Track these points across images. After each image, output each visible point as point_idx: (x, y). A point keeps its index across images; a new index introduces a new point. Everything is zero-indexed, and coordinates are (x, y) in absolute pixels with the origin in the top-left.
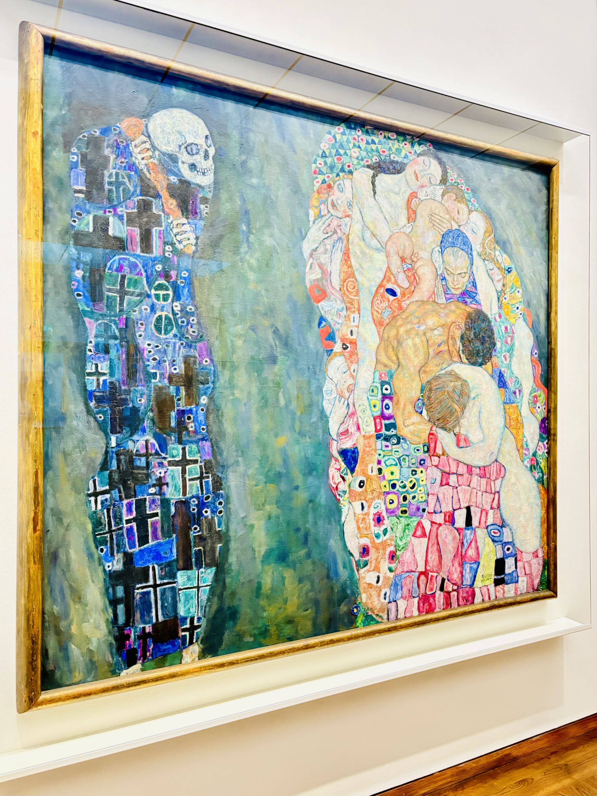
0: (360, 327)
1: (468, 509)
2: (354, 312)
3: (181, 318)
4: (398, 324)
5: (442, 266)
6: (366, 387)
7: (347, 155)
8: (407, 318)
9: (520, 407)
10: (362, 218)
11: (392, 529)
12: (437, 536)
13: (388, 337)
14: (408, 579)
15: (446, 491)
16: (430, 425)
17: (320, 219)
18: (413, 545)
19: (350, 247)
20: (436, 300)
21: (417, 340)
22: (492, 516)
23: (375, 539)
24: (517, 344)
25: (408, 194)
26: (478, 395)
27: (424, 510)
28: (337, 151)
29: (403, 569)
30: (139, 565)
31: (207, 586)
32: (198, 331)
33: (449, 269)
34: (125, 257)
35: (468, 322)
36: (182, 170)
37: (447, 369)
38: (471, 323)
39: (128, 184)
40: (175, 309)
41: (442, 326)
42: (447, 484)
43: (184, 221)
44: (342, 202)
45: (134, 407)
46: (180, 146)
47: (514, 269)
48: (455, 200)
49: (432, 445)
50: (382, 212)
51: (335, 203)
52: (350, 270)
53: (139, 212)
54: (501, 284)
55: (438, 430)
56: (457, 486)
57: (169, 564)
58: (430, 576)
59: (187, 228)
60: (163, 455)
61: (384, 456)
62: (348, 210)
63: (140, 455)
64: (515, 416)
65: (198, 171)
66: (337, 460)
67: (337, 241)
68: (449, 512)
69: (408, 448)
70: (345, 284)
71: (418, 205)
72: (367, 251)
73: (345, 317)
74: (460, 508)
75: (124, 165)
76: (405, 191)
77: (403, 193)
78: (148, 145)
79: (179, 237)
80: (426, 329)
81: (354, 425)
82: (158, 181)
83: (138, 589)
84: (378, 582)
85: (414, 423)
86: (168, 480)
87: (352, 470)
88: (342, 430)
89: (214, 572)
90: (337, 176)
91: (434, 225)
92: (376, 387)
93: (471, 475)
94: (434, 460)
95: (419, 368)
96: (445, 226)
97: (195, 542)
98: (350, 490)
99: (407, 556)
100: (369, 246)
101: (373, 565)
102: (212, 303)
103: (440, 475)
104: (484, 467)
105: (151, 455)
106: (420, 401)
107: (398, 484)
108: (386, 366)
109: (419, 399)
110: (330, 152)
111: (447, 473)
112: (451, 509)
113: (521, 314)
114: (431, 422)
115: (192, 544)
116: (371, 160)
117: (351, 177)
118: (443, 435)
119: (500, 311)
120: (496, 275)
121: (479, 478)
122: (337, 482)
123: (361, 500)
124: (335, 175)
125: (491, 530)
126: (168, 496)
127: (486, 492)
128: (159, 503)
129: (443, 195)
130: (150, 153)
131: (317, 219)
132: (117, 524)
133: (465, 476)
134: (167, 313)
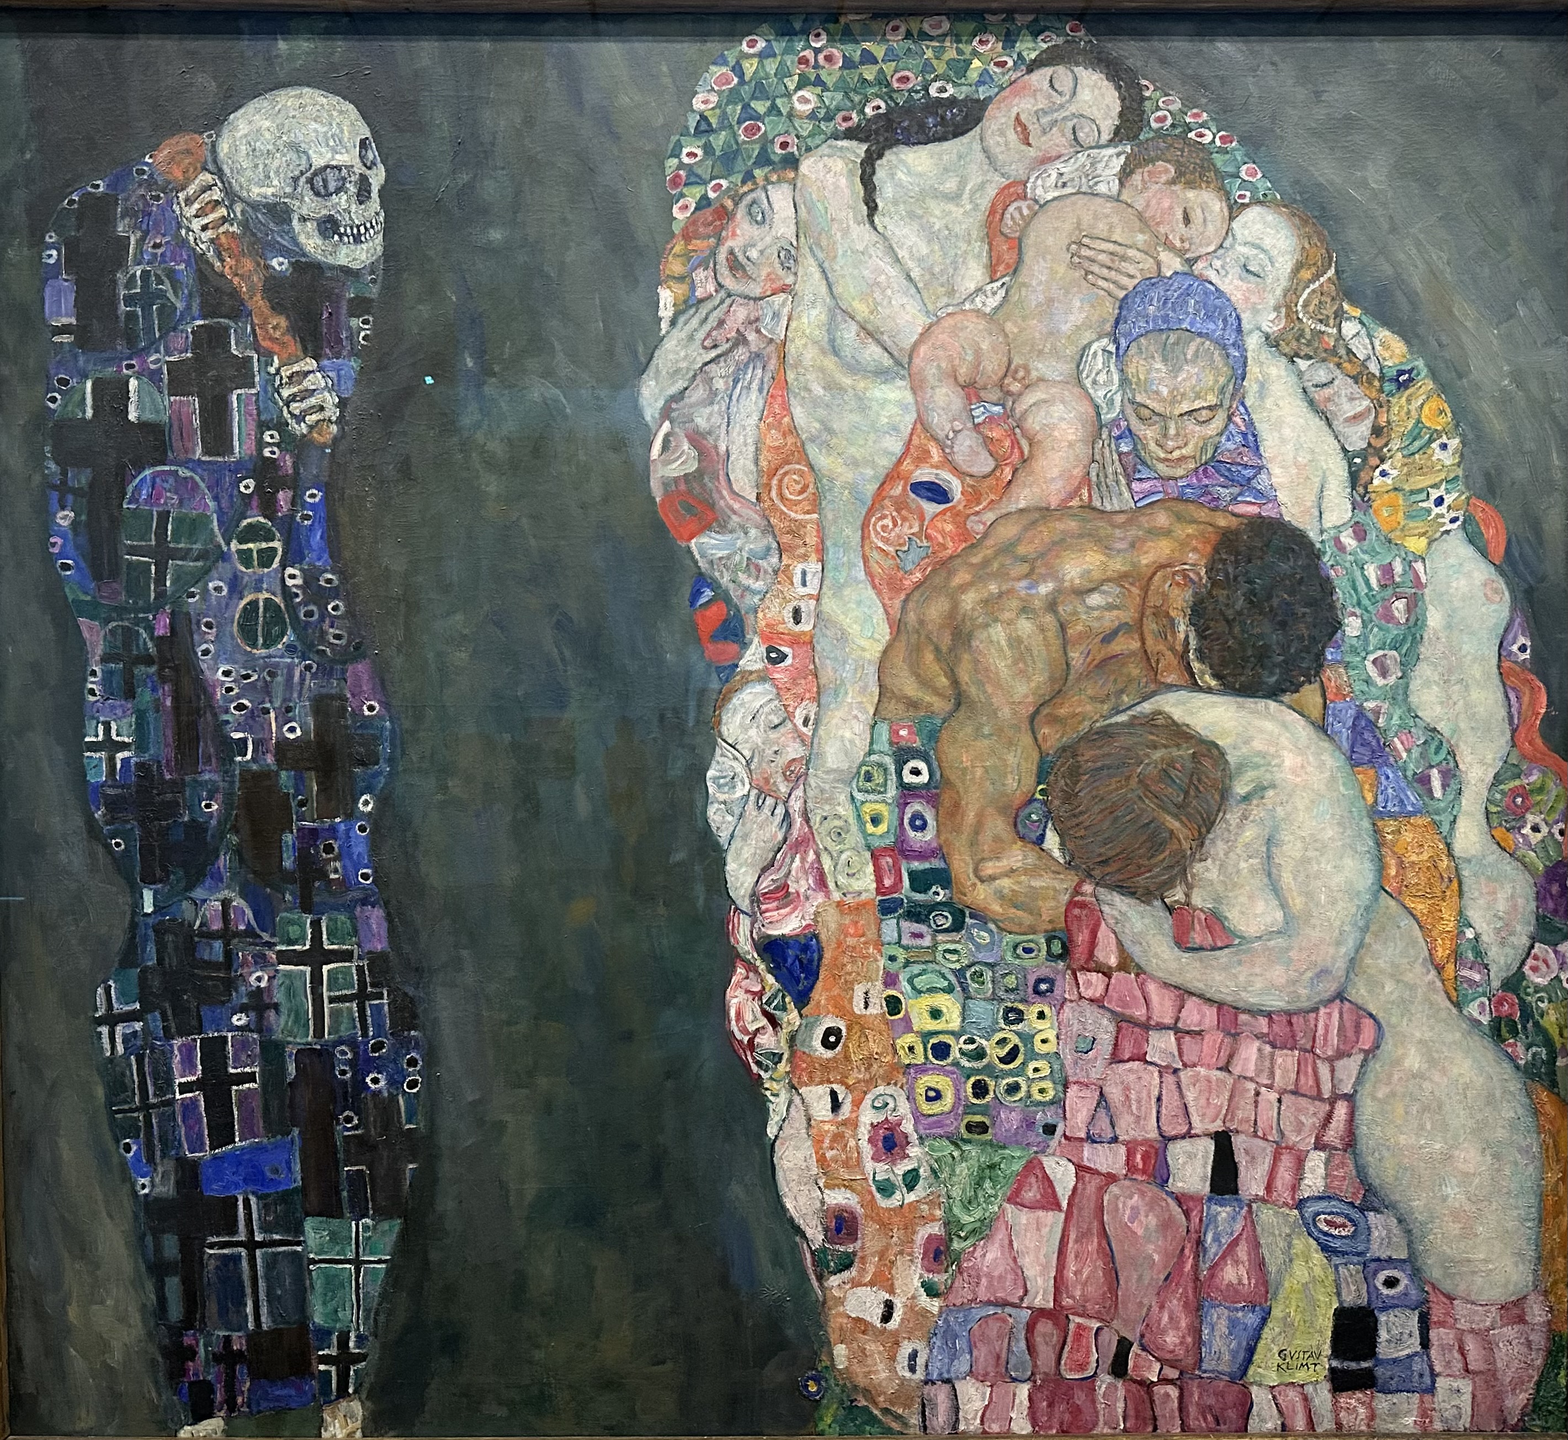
0: (825, 600)
1: (1223, 1141)
2: (805, 557)
3: (305, 603)
4: (957, 581)
5: (1118, 398)
6: (845, 766)
7: (780, 113)
8: (986, 562)
9: (1445, 828)
10: (830, 286)
11: (933, 1171)
12: (1100, 1208)
13: (921, 622)
14: (994, 1327)
15: (1132, 1077)
16: (1070, 880)
17: (692, 311)
18: (1009, 1229)
19: (791, 376)
20: (1097, 503)
21: (1025, 626)
22: (1321, 1171)
23: (878, 1196)
24: (1434, 619)
25: (992, 192)
26: (1264, 789)
27: (1050, 1129)
28: (746, 107)
29: (974, 1292)
30: (214, 1190)
31: (379, 1262)
32: (350, 634)
33: (1148, 402)
34: (167, 468)
35: (1224, 561)
36: (302, 239)
37: (1138, 708)
38: (1237, 562)
39: (170, 295)
40: (290, 582)
41: (1121, 579)
42: (1142, 1058)
43: (311, 364)
44: (762, 252)
45: (193, 820)
46: (295, 180)
47: (1424, 372)
48: (1173, 182)
49: (1081, 938)
50: (898, 260)
51: (741, 258)
52: (790, 440)
53: (197, 357)
54: (1364, 428)
55: (1103, 893)
56: (1180, 1066)
57: (285, 1197)
58: (1072, 1326)
59: (316, 380)
60: (266, 937)
61: (907, 964)
62: (781, 272)
63: (212, 936)
64: (1425, 856)
65: (341, 235)
66: (751, 967)
67: (746, 365)
68: (1146, 1142)
69: (992, 943)
70: (775, 482)
71: (1028, 221)
72: (847, 381)
73: (776, 572)
74: (1188, 1135)
75: (159, 251)
76: (982, 186)
77: (973, 193)
78: (216, 195)
79: (296, 407)
80: (1058, 591)
81: (806, 873)
82: (242, 276)
83: (212, 1246)
84: (886, 1317)
85: (1012, 871)
86: (279, 996)
87: (802, 1000)
88: (765, 885)
89: (397, 1229)
90: (744, 182)
91: (1087, 272)
92: (880, 765)
93: (1235, 1036)
94: (1089, 983)
95: (1031, 709)
96: (1131, 269)
97: (347, 1151)
98: (793, 1054)
99: (990, 1256)
100: (854, 368)
101: (871, 1269)
102: (386, 561)
103: (1112, 1028)
104: (1289, 1014)
105: (237, 934)
106: (1037, 805)
107: (957, 1047)
108: (913, 704)
109: (1031, 800)
110: (724, 116)
111: (1136, 1024)
112: (1153, 1134)
113: (1453, 521)
114: (1076, 868)
115: (341, 1156)
116: (862, 112)
117: (792, 175)
118: (1124, 908)
119: (1360, 517)
120: (1344, 399)
121: (1268, 1048)
122: (751, 1028)
123: (830, 1082)
124: (737, 178)
125: (1318, 1214)
126: (278, 1036)
127: (1295, 1093)
128: (258, 1050)
129: (1125, 175)
130: (223, 211)
131: (682, 312)
132: (160, 1091)
133: (1207, 1037)
134: (267, 595)
